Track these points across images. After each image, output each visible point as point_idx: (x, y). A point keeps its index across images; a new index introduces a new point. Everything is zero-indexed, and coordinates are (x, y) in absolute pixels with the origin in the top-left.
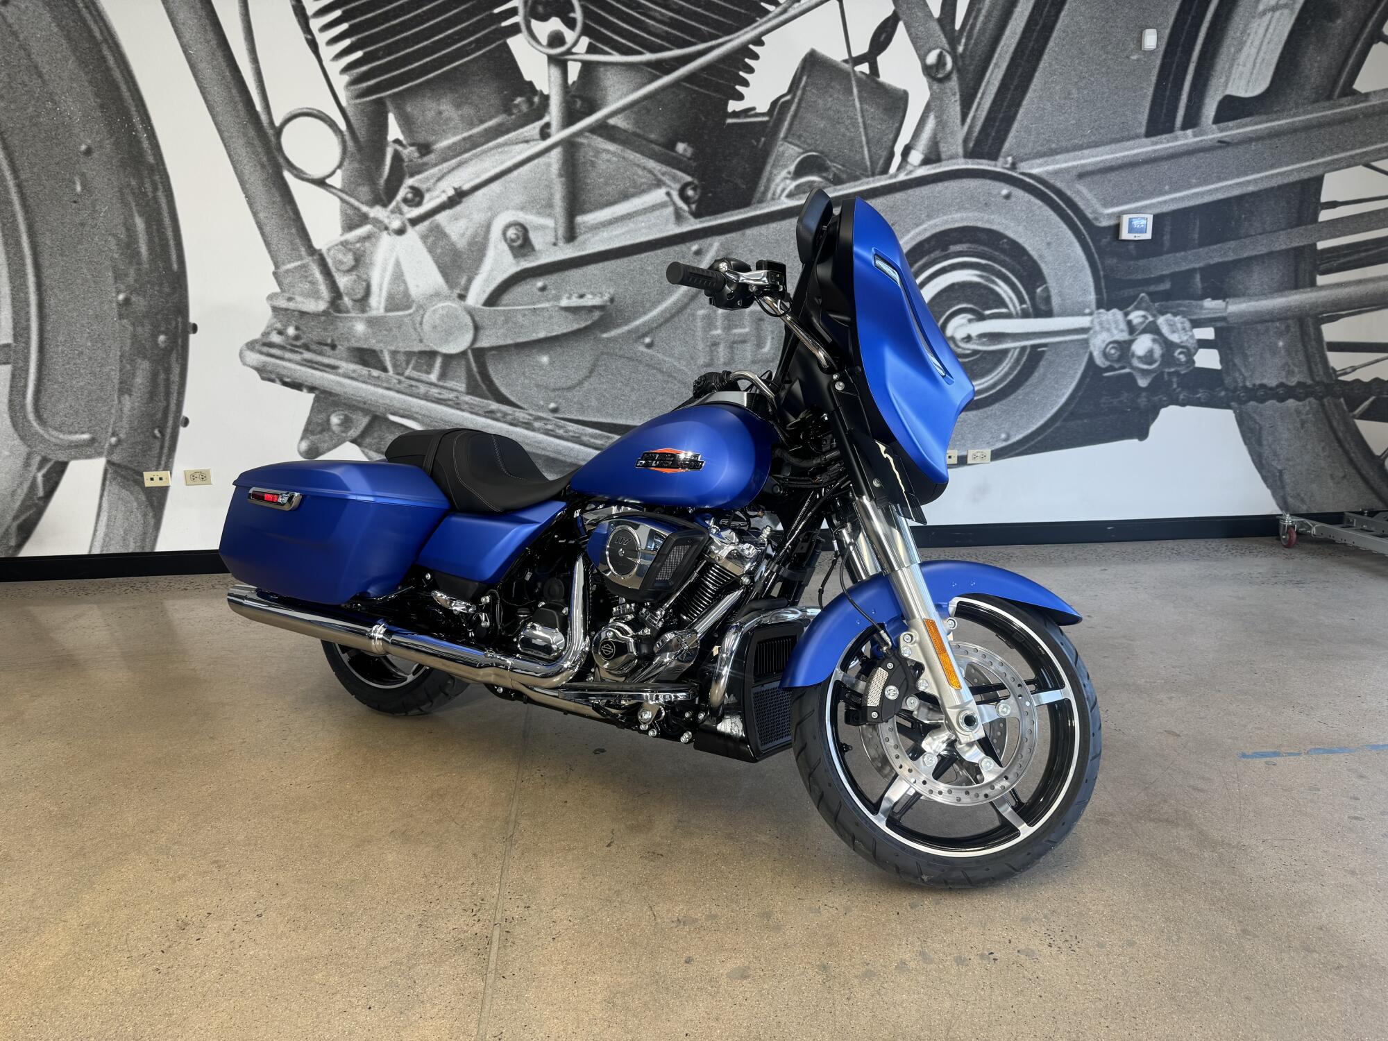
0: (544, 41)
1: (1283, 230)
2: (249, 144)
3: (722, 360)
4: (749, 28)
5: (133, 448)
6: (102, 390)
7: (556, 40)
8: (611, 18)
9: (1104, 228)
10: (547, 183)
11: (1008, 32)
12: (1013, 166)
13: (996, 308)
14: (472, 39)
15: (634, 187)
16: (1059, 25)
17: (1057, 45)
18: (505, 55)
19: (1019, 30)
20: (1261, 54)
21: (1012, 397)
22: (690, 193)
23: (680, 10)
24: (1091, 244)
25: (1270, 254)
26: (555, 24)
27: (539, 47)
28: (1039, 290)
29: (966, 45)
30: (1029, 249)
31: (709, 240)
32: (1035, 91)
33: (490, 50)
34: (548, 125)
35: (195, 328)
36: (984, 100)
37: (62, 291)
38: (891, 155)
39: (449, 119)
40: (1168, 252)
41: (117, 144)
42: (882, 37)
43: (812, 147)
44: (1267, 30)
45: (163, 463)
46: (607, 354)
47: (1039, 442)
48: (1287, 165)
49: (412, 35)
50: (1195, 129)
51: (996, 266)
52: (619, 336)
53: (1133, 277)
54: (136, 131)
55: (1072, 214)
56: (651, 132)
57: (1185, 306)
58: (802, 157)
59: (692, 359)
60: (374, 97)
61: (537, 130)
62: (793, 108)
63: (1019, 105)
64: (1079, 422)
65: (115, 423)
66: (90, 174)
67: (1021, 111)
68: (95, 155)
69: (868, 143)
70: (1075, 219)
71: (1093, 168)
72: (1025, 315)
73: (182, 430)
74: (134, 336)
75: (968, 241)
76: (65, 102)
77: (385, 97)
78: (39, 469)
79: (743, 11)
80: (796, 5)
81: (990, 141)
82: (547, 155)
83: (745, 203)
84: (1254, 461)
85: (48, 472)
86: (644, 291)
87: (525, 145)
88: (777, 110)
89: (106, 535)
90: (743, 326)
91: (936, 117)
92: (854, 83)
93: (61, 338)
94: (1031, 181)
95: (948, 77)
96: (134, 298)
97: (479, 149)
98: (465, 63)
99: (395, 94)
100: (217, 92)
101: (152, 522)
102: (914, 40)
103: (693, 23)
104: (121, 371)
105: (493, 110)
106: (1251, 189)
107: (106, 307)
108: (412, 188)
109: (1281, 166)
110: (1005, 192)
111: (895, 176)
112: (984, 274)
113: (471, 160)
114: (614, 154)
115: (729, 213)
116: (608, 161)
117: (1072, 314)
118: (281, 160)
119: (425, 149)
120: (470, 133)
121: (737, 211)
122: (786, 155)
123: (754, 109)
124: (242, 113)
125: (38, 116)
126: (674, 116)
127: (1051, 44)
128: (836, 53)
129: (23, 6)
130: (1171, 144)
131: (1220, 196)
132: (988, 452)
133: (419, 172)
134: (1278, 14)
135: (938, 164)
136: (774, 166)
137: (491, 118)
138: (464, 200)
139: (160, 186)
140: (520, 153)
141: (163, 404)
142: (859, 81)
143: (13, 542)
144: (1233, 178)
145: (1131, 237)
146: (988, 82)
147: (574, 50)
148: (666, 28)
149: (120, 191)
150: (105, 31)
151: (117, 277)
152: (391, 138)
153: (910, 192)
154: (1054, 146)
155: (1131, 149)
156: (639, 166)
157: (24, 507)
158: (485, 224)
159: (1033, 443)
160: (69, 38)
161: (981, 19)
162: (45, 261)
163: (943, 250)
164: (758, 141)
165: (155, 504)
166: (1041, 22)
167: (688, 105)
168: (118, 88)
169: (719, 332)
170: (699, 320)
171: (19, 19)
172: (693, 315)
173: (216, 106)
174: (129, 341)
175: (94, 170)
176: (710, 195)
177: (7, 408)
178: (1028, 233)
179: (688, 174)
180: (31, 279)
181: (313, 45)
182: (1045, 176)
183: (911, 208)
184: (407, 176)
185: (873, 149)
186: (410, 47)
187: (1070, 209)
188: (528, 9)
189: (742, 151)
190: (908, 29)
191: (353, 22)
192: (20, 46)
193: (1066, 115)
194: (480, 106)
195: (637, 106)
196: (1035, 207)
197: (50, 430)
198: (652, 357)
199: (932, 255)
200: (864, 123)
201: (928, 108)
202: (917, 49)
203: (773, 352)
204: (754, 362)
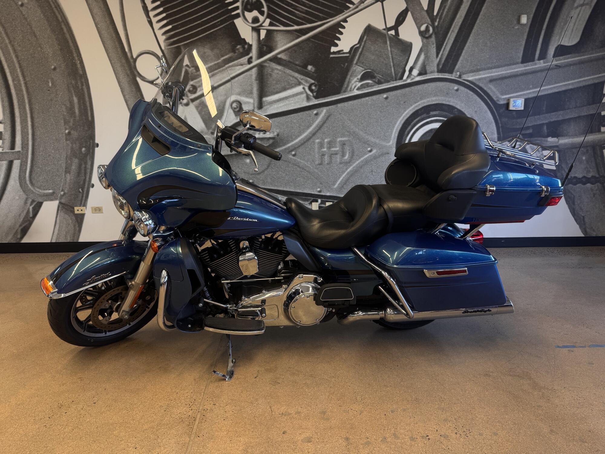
0: (250, 21)
1: (585, 106)
2: (122, 66)
3: (326, 162)
4: (341, 15)
5: (70, 196)
6: (58, 171)
7: (256, 20)
8: (280, 11)
9: (501, 105)
10: (250, 83)
11: (458, 16)
12: (460, 77)
14: (219, 20)
15: (288, 85)
16: (482, 13)
17: (481, 22)
18: (233, 27)
19: (463, 15)
20: (576, 26)
22: (313, 88)
23: (310, 7)
24: (495, 112)
25: (579, 117)
26: (255, 13)
27: (248, 23)
29: (439, 22)
30: (467, 114)
31: (321, 109)
32: (470, 42)
33: (226, 26)
34: (251, 58)
35: (97, 145)
36: (447, 47)
37: (42, 129)
38: (404, 71)
39: (209, 55)
40: (532, 116)
41: (67, 66)
42: (401, 19)
43: (368, 68)
44: (578, 15)
45: (83, 203)
48: (588, 76)
49: (193, 18)
50: (545, 60)
52: (281, 151)
53: (515, 127)
54: (75, 60)
55: (487, 98)
56: (297, 61)
57: (539, 140)
58: (364, 72)
59: (313, 161)
60: (176, 45)
61: (247, 60)
62: (360, 50)
63: (463, 49)
65: (63, 186)
66: (55, 79)
67: (464, 51)
68: (58, 70)
69: (394, 66)
70: (488, 101)
71: (497, 77)
73: (91, 189)
74: (72, 148)
75: (440, 110)
76: (46, 48)
77: (181, 46)
78: (31, 205)
79: (338, 7)
80: (362, 4)
81: (449, 65)
82: (251, 71)
83: (338, 92)
84: (571, 212)
85: (35, 206)
86: (292, 131)
87: (241, 67)
88: (353, 51)
89: (58, 234)
90: (336, 147)
91: (425, 54)
92: (388, 39)
93: (41, 149)
94: (468, 83)
95: (430, 36)
96: (72, 132)
97: (221, 69)
98: (216, 31)
99: (185, 44)
100: (109, 43)
101: (78, 229)
102: (415, 20)
103: (316, 13)
104: (66, 163)
105: (227, 51)
106: (570, 87)
107: (60, 136)
108: (192, 85)
109: (585, 77)
110: (456, 88)
111: (406, 80)
113: (218, 73)
114: (280, 70)
115: (331, 97)
116: (278, 73)
118: (136, 73)
120: (218, 62)
121: (334, 96)
122: (357, 71)
123: (342, 50)
124: (120, 52)
125: (34, 54)
126: (307, 54)
127: (478, 21)
128: (380, 26)
129: (29, 7)
130: (533, 67)
131: (556, 90)
133: (195, 79)
134: (584, 8)
135: (425, 75)
136: (351, 76)
137: (226, 55)
138: (215, 91)
139: (84, 84)
140: (239, 70)
141: (84, 178)
142: (390, 38)
143: (19, 236)
144: (562, 82)
145: (514, 109)
146: (449, 39)
147: (263, 25)
148: (304, 15)
149: (68, 86)
150: (63, 17)
151: (66, 122)
152: (185, 64)
153: (413, 88)
154: (479, 67)
155: (514, 69)
156: (291, 76)
157: (24, 221)
158: (223, 101)
160: (48, 21)
161: (446, 10)
162: (36, 115)
163: (427, 114)
164: (344, 65)
165: (79, 221)
166: (473, 11)
167: (313, 49)
168: (68, 42)
169: (325, 149)
170: (316, 144)
171: (27, 12)
172: (314, 142)
173: (109, 49)
174: (70, 151)
175: (57, 77)
176: (322, 89)
177: (17, 178)
178: (467, 107)
179: (313, 79)
180: (30, 123)
181: (151, 23)
182: (474, 81)
183: (413, 95)
184: (190, 81)
185: (396, 68)
186: (192, 24)
187: (486, 96)
188: (244, 7)
189: (337, 69)
190: (412, 15)
191: (168, 13)
192: (28, 24)
193: (485, 54)
194: (222, 49)
195: (290, 50)
196: (470, 95)
197: (36, 188)
198: (295, 160)
199: (422, 116)
200: (392, 57)
201: (421, 51)
202: (416, 24)
203: (349, 159)
204: (341, 163)
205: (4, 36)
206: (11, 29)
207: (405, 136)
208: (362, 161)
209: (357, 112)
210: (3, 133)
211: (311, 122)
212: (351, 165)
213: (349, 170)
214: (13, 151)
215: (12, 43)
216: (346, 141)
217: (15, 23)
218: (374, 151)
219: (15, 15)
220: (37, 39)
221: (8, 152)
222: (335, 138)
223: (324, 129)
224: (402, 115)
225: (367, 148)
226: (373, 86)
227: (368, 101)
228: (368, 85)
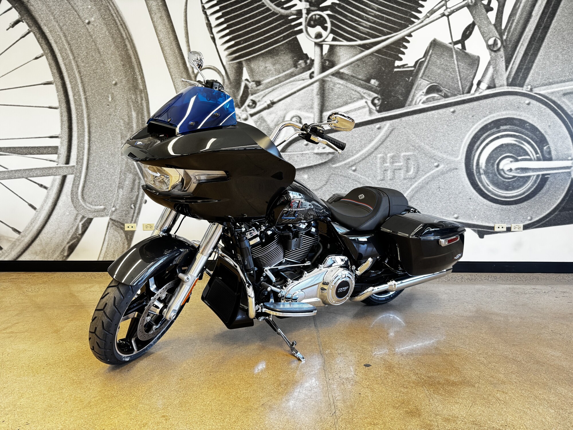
0: (313, 36)
3: (389, 178)
4: (405, 30)
5: (122, 213)
6: (111, 187)
7: (319, 36)
8: (343, 26)
10: (311, 98)
11: (527, 30)
12: (531, 90)
13: (524, 156)
14: (282, 36)
15: (351, 99)
16: (552, 26)
17: (551, 35)
18: (295, 42)
19: (533, 29)
21: (533, 199)
22: (376, 101)
23: (374, 22)
24: (571, 126)
26: (318, 29)
27: (311, 39)
28: (545, 148)
29: (507, 35)
30: (540, 128)
31: (384, 123)
32: (541, 56)
33: (289, 41)
34: (313, 73)
36: (516, 60)
37: (99, 143)
38: (472, 85)
39: (270, 70)
41: (128, 81)
42: (468, 32)
43: (434, 81)
45: (134, 220)
46: (335, 174)
47: (547, 222)
49: (256, 34)
51: (523, 136)
52: (340, 166)
54: (136, 75)
55: (561, 112)
56: (360, 75)
58: (429, 85)
59: (375, 177)
60: (238, 61)
61: (308, 75)
62: (425, 64)
63: (533, 62)
64: (567, 212)
65: (115, 201)
66: (115, 93)
67: (535, 65)
68: (118, 85)
69: (460, 79)
70: (563, 115)
71: (571, 91)
72: (539, 159)
73: (143, 205)
74: (127, 163)
75: (510, 124)
76: (108, 63)
77: (243, 61)
78: (81, 221)
79: (403, 22)
80: (427, 19)
81: (519, 78)
82: (312, 85)
83: (403, 106)
85: (84, 223)
86: (353, 146)
87: (302, 81)
88: (418, 65)
89: (106, 252)
90: (400, 162)
91: (493, 68)
92: (454, 53)
93: (96, 164)
94: (540, 97)
95: (499, 50)
97: (282, 83)
98: (278, 46)
99: (247, 59)
100: (171, 59)
102: (483, 34)
103: (380, 28)
104: (120, 178)
105: (289, 66)
107: (116, 150)
108: (252, 100)
110: (527, 102)
111: (474, 94)
112: (518, 140)
114: (342, 85)
115: (394, 110)
116: (339, 88)
117: (562, 160)
119: (258, 83)
120: (279, 76)
121: (398, 110)
122: (422, 85)
123: (407, 64)
124: (181, 67)
125: (97, 69)
126: (370, 68)
127: (548, 34)
128: (446, 40)
129: (96, 25)
132: (521, 225)
133: (255, 93)
135: (494, 89)
136: (416, 90)
137: (288, 70)
138: (274, 105)
139: (144, 98)
140: (300, 85)
141: (137, 193)
142: (456, 52)
143: (66, 254)
146: (518, 52)
147: (326, 40)
148: (368, 30)
149: (127, 100)
150: (128, 34)
151: (123, 137)
152: (244, 78)
153: (481, 101)
154: (551, 81)
156: (353, 90)
157: (72, 238)
158: (283, 116)
159: (544, 222)
160: (113, 37)
162: (93, 130)
163: (497, 128)
164: (409, 79)
165: (129, 238)
166: (543, 25)
167: (377, 63)
168: (130, 58)
169: (388, 164)
170: (378, 159)
171: (93, 30)
172: (376, 157)
173: (170, 65)
174: (124, 165)
175: (117, 92)
176: (386, 102)
177: (70, 194)
178: (539, 121)
179: (376, 93)
180: (86, 138)
181: (213, 39)
182: (548, 96)
183: (481, 109)
184: (250, 95)
185: (463, 82)
186: (254, 39)
187: (560, 110)
188: (307, 23)
189: (401, 83)
190: (480, 30)
191: (231, 29)
192: (93, 41)
193: (557, 67)
194: (284, 64)
195: (353, 64)
196: (542, 109)
197: (87, 203)
198: (355, 176)
199: (492, 130)
200: (459, 71)
201: (489, 64)
202: (484, 37)
203: (414, 174)
204: (405, 179)
205: (69, 52)
206: (76, 45)
207: (475, 151)
208: (428, 177)
209: (422, 126)
210: (59, 147)
211: (374, 136)
212: (416, 181)
213: (413, 186)
214: (67, 165)
215: (76, 59)
216: (410, 155)
217: (80, 40)
218: (441, 167)
219: (81, 32)
220: (101, 55)
221: (63, 167)
222: (398, 152)
223: (387, 143)
224: (470, 129)
225: (433, 163)
226: (439, 99)
227: (434, 115)
228: (434, 99)
